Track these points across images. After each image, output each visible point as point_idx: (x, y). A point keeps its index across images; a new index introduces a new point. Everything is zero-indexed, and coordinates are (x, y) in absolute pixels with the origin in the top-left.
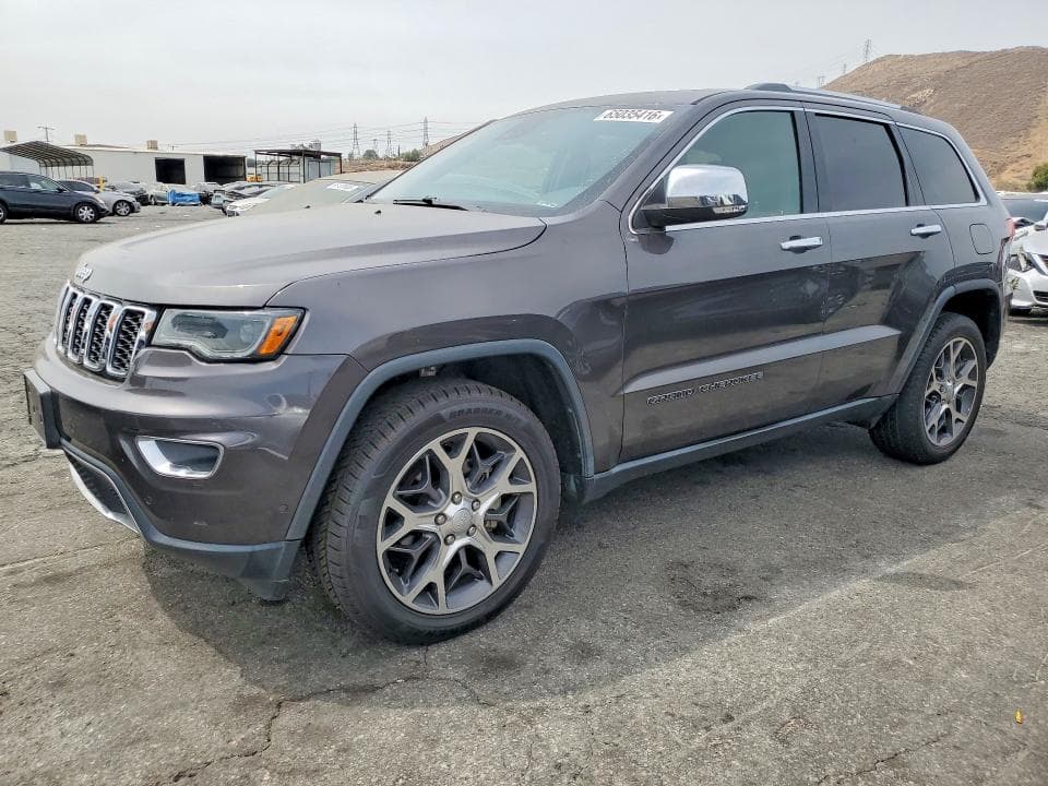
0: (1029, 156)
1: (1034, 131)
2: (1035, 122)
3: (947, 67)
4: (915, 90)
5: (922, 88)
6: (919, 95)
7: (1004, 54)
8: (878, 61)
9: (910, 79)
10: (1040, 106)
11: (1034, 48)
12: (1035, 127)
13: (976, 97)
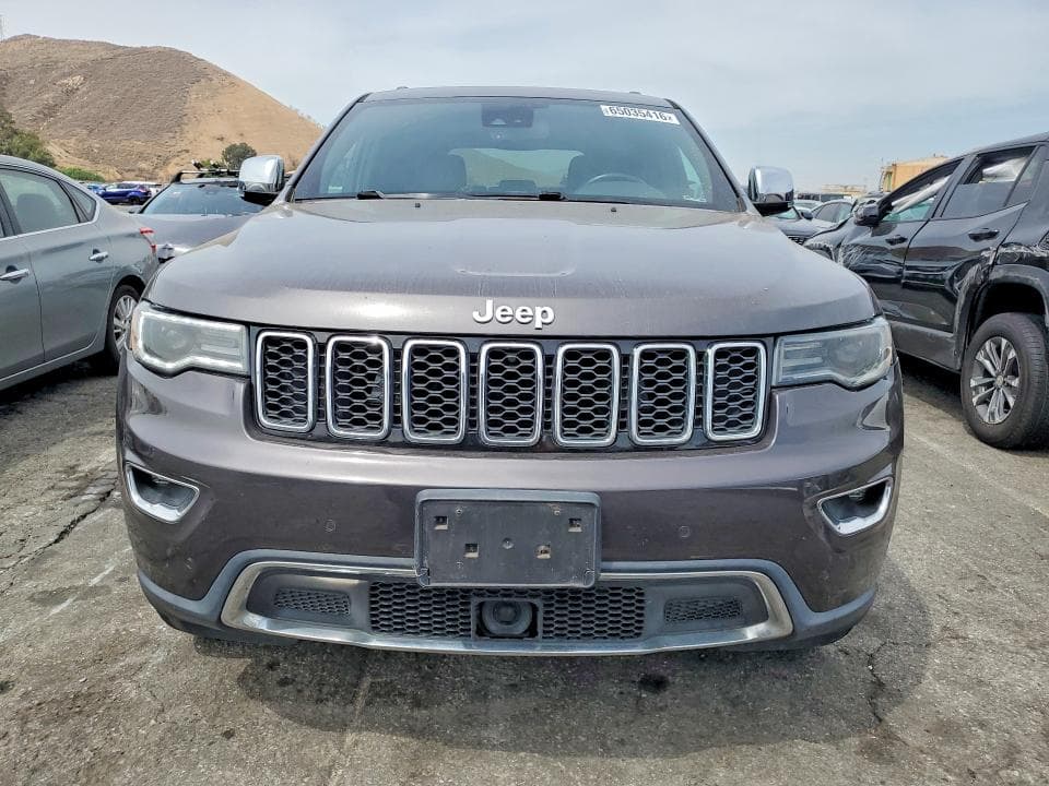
0: (187, 151)
1: (186, 128)
2: (185, 119)
3: (92, 56)
4: (64, 76)
5: (70, 74)
6: (70, 81)
7: (143, 51)
8: (15, 39)
9: (56, 63)
10: (186, 106)
11: (171, 50)
12: (186, 124)
13: (127, 90)
